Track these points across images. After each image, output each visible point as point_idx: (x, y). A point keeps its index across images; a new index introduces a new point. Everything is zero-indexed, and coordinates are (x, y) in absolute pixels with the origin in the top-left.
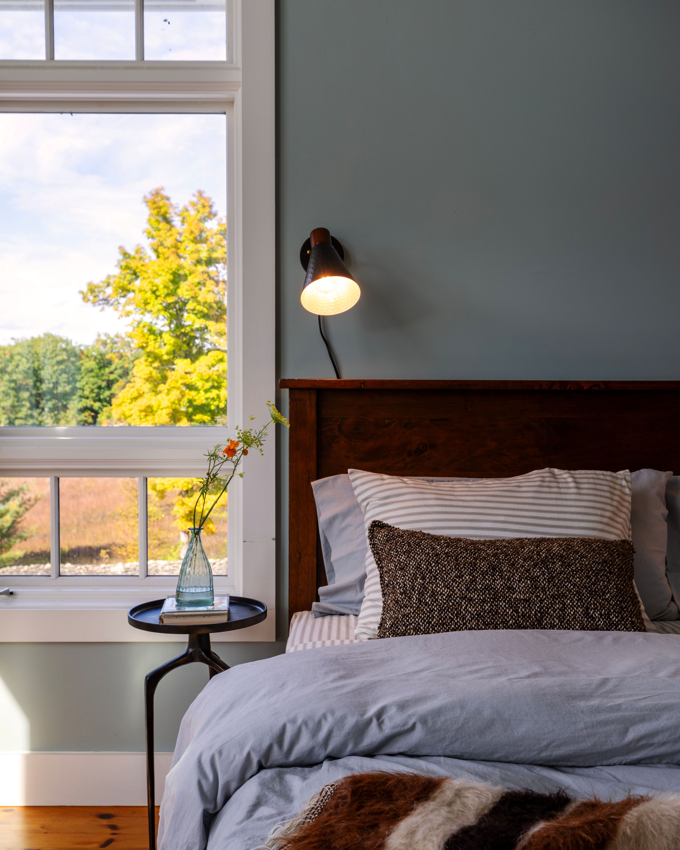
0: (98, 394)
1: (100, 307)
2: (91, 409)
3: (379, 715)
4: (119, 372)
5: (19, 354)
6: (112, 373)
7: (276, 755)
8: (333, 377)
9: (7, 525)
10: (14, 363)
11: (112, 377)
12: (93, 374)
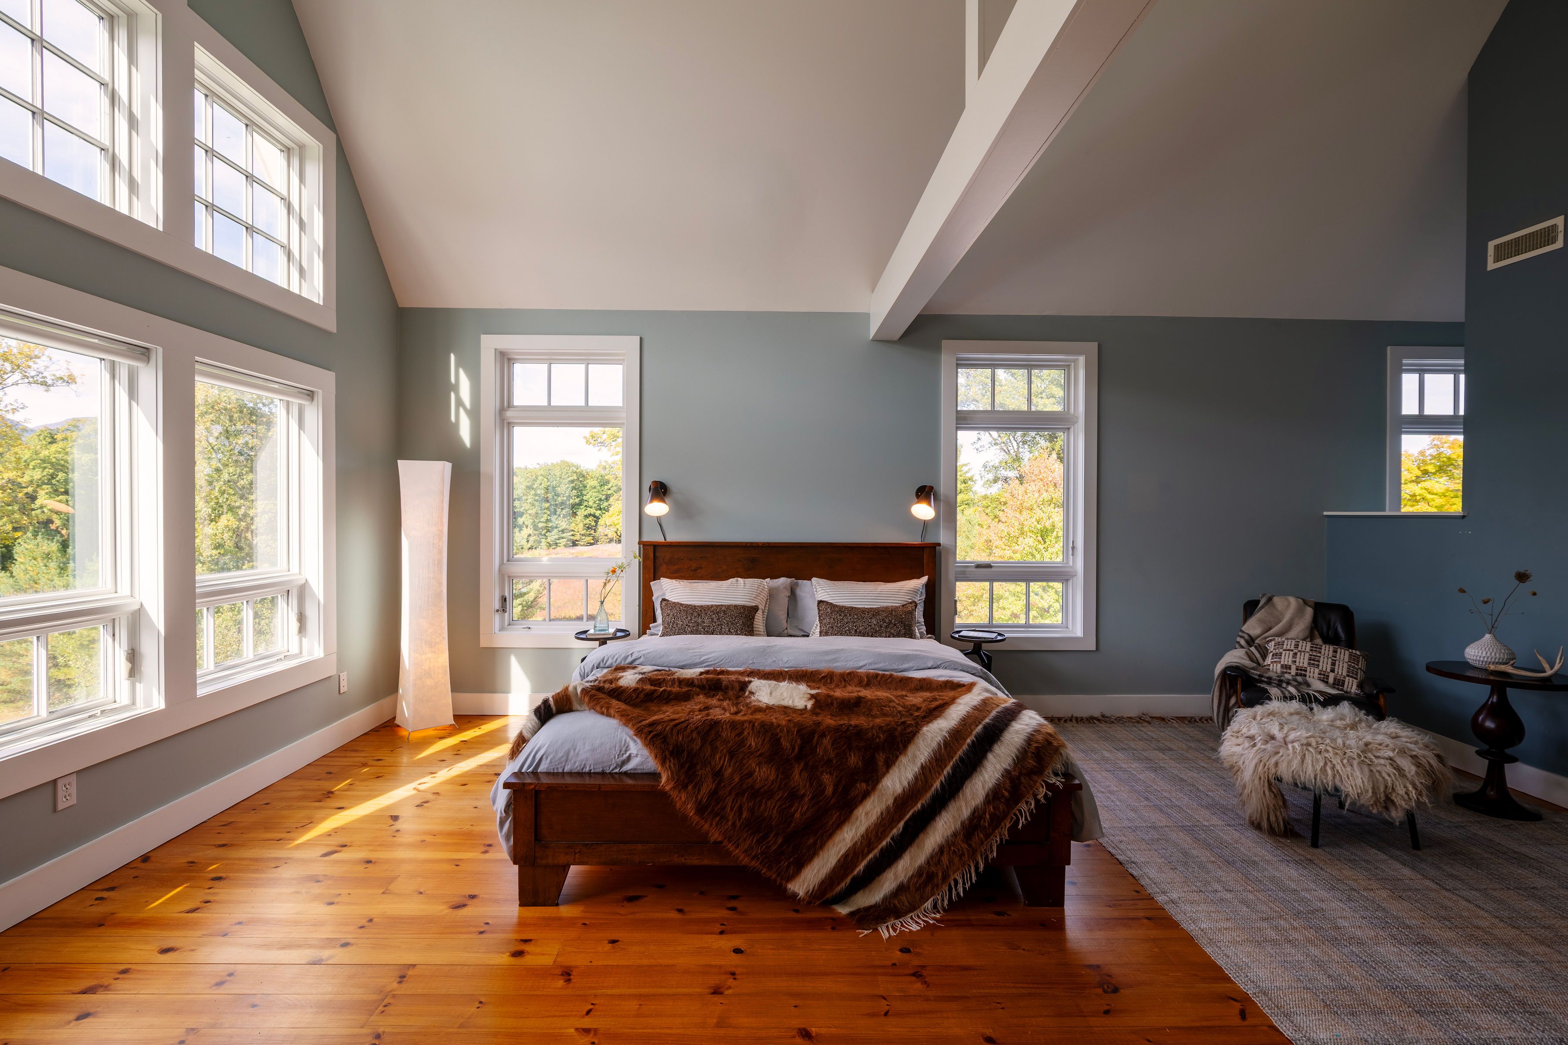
0: (599, 505)
1: (599, 448)
2: (594, 516)
3: (632, 654)
4: (615, 488)
5: (542, 475)
6: (609, 489)
7: (602, 665)
8: (663, 540)
9: (531, 599)
10: (538, 482)
11: (609, 492)
12: (595, 490)
